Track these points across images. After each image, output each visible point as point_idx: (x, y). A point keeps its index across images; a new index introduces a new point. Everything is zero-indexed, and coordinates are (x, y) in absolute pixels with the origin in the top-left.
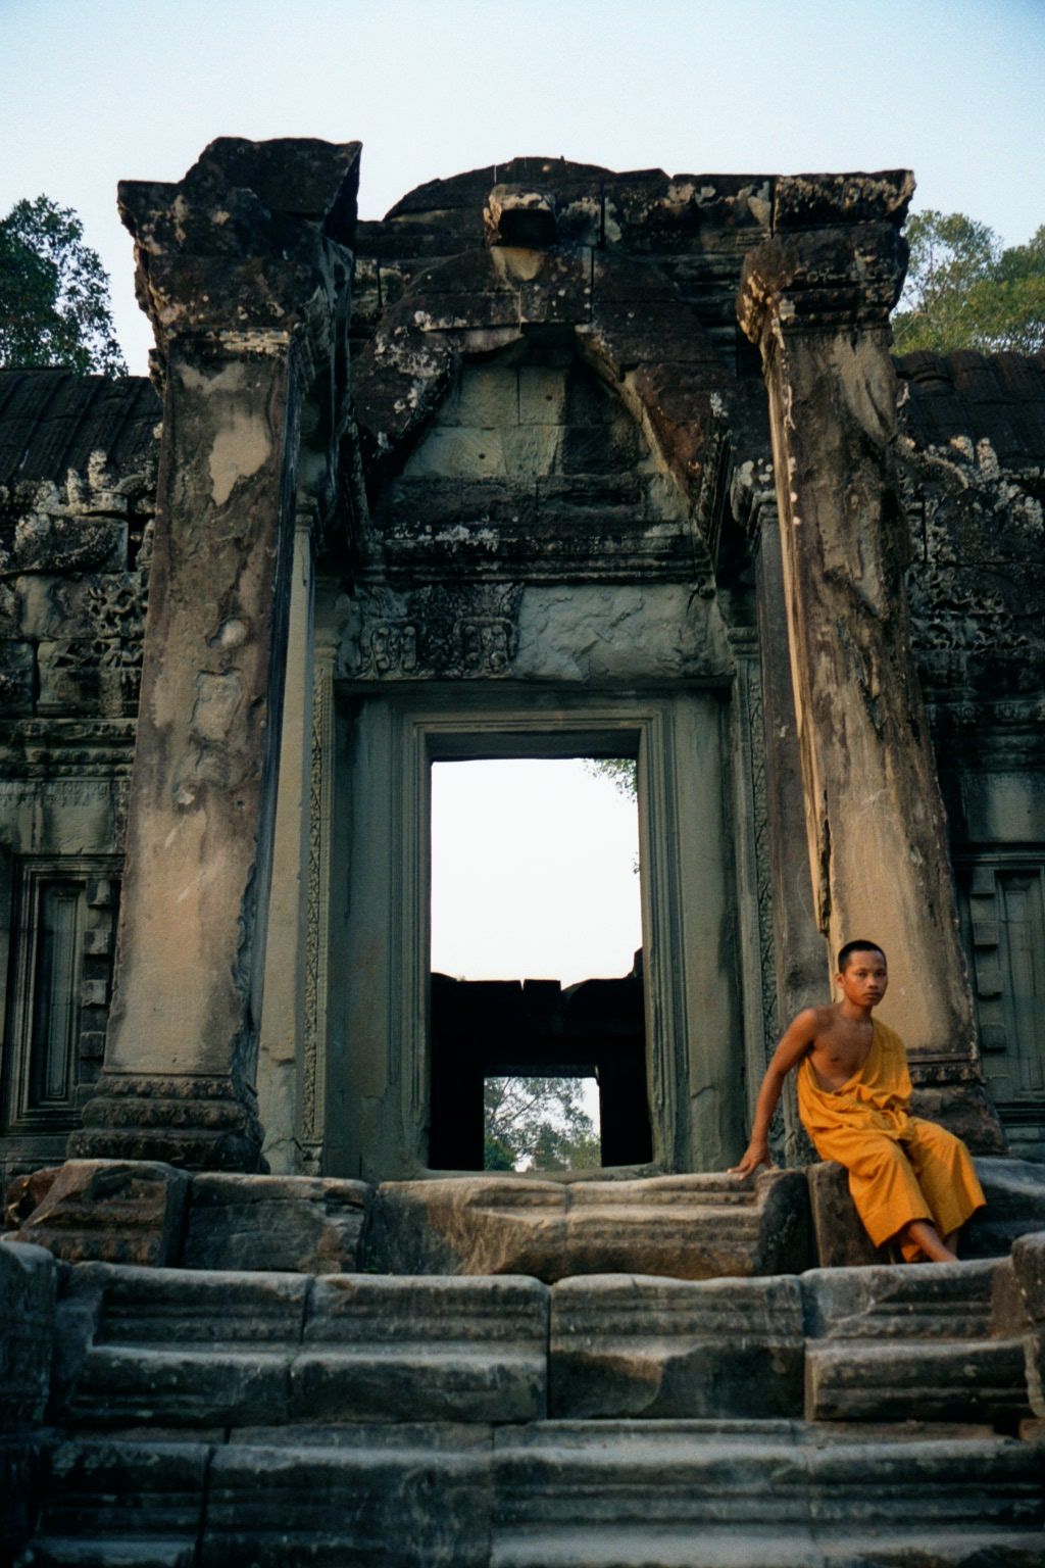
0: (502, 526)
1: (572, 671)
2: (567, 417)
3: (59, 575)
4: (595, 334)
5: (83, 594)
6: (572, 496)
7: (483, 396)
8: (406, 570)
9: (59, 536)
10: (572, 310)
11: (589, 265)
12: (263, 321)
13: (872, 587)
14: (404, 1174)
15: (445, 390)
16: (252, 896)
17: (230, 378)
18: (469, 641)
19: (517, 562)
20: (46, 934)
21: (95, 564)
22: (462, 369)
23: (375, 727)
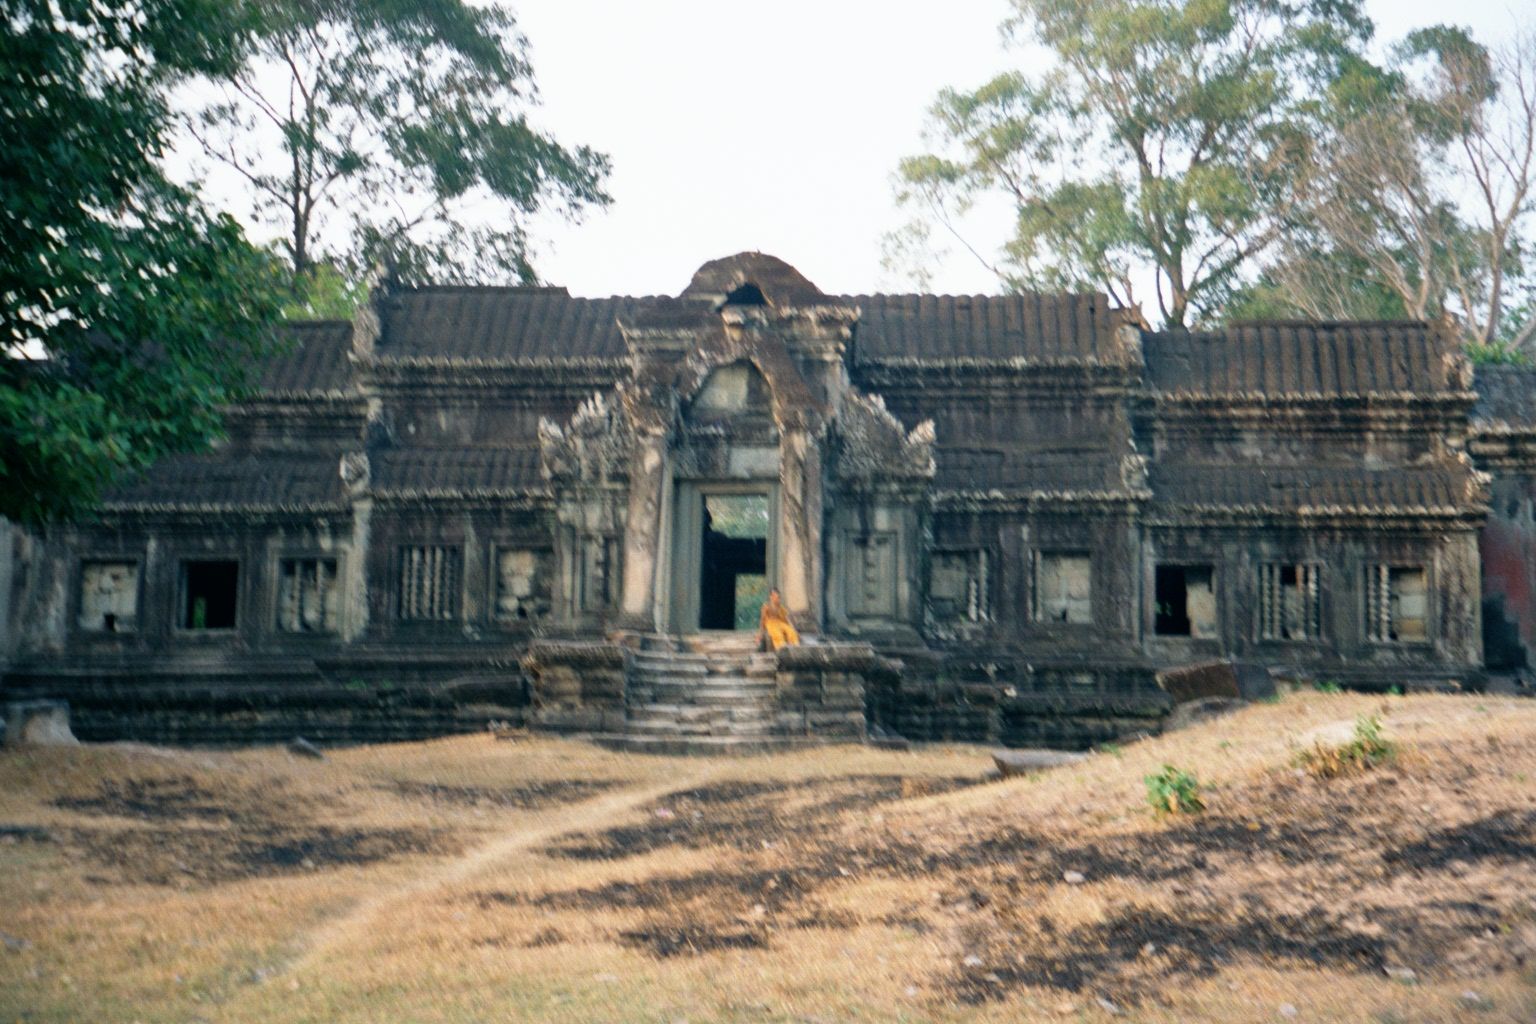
0: (726, 426)
1: (746, 475)
2: (749, 385)
3: (587, 437)
4: (756, 361)
5: (594, 444)
6: (750, 414)
7: (722, 377)
8: (696, 441)
9: (587, 424)
10: (750, 353)
11: (756, 334)
12: (658, 424)
13: (799, 497)
14: (690, 634)
15: (708, 380)
16: (654, 571)
17: (650, 440)
18: (714, 465)
19: (730, 439)
20: (583, 554)
21: (598, 434)
22: (715, 369)
23: (685, 491)
